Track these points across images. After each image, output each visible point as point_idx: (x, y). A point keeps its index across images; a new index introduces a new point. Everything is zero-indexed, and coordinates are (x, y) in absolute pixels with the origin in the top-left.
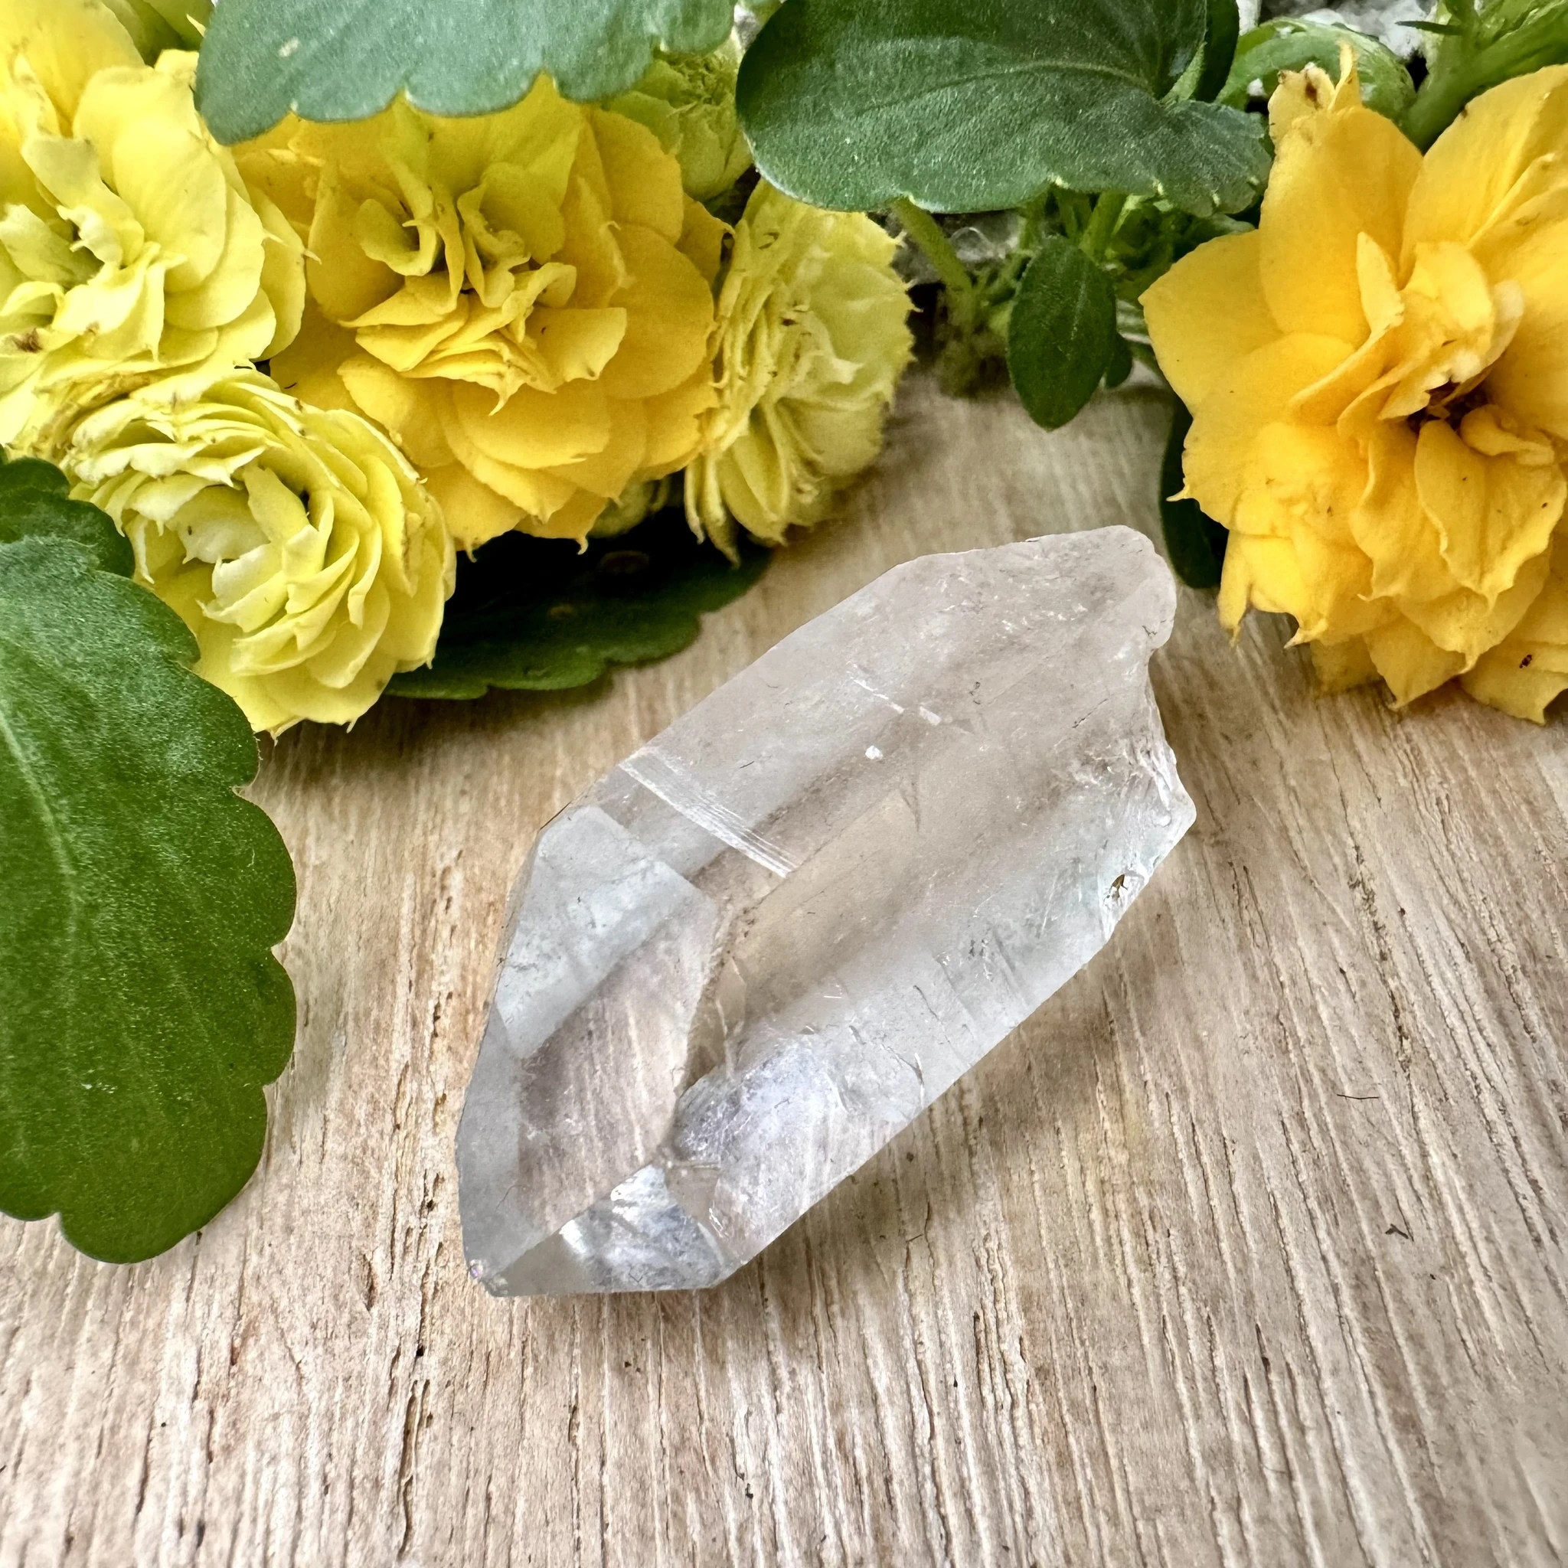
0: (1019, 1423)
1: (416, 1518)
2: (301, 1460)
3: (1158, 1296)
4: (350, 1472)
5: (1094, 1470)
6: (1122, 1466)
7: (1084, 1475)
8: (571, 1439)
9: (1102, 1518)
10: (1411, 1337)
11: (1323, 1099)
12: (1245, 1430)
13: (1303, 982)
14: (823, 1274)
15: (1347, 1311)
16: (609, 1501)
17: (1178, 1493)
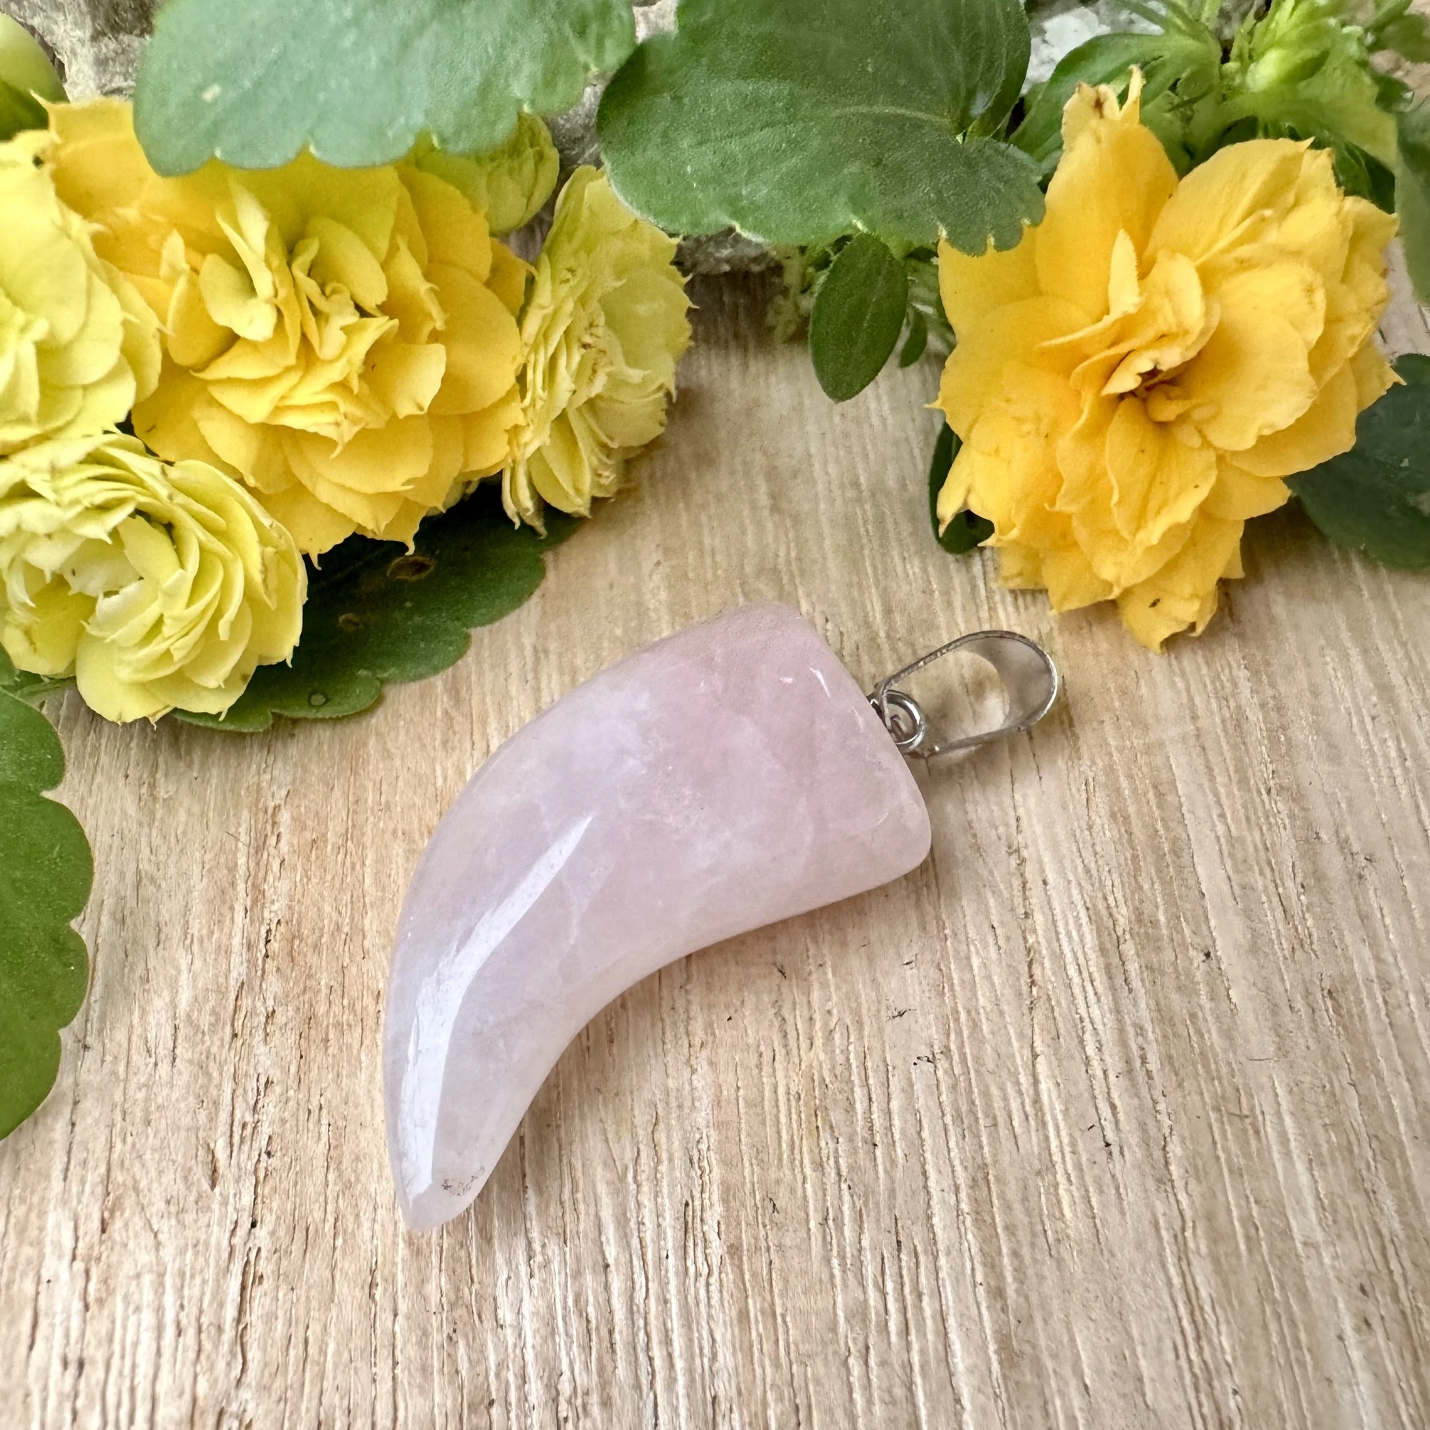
0: (712, 1288)
1: (249, 1356)
2: (159, 1310)
3: (824, 1190)
4: (198, 1320)
5: (765, 1328)
6: (785, 1322)
7: (758, 1328)
8: (371, 1296)
9: (767, 1363)
10: (1006, 1228)
11: (966, 1033)
12: (878, 1295)
13: (962, 937)
14: (571, 1167)
15: (965, 1206)
16: (399, 1345)
17: (824, 1344)
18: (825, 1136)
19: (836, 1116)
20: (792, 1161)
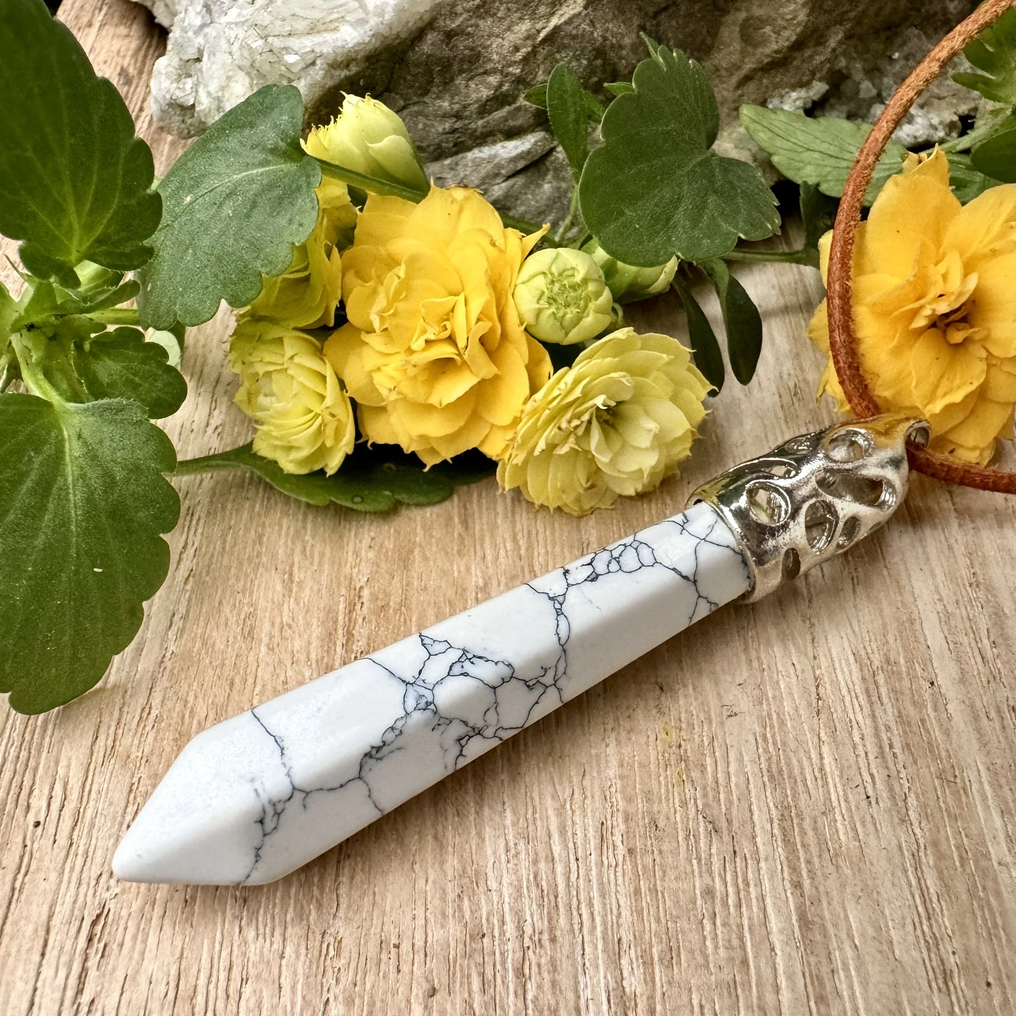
0: (618, 874)
1: (341, 900)
5: (651, 899)
6: (663, 897)
7: (646, 898)
8: (412, 868)
9: (652, 920)
10: (803, 845)
11: (777, 728)
12: (722, 883)
13: (774, 670)
14: (532, 798)
15: (776, 831)
16: (429, 899)
17: (688, 911)
18: (688, 786)
19: (695, 774)
20: (668, 800)
